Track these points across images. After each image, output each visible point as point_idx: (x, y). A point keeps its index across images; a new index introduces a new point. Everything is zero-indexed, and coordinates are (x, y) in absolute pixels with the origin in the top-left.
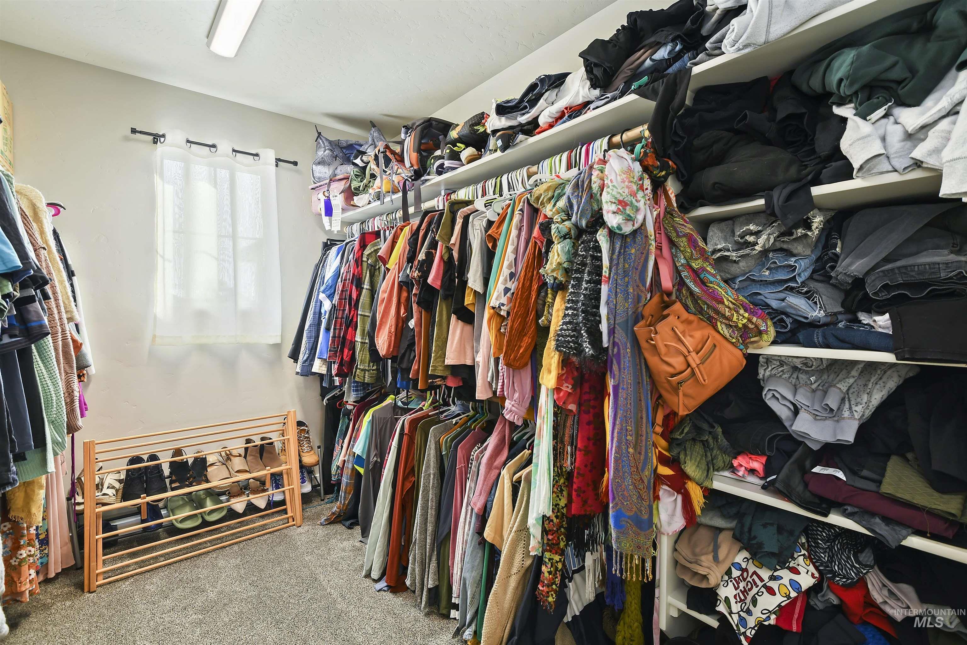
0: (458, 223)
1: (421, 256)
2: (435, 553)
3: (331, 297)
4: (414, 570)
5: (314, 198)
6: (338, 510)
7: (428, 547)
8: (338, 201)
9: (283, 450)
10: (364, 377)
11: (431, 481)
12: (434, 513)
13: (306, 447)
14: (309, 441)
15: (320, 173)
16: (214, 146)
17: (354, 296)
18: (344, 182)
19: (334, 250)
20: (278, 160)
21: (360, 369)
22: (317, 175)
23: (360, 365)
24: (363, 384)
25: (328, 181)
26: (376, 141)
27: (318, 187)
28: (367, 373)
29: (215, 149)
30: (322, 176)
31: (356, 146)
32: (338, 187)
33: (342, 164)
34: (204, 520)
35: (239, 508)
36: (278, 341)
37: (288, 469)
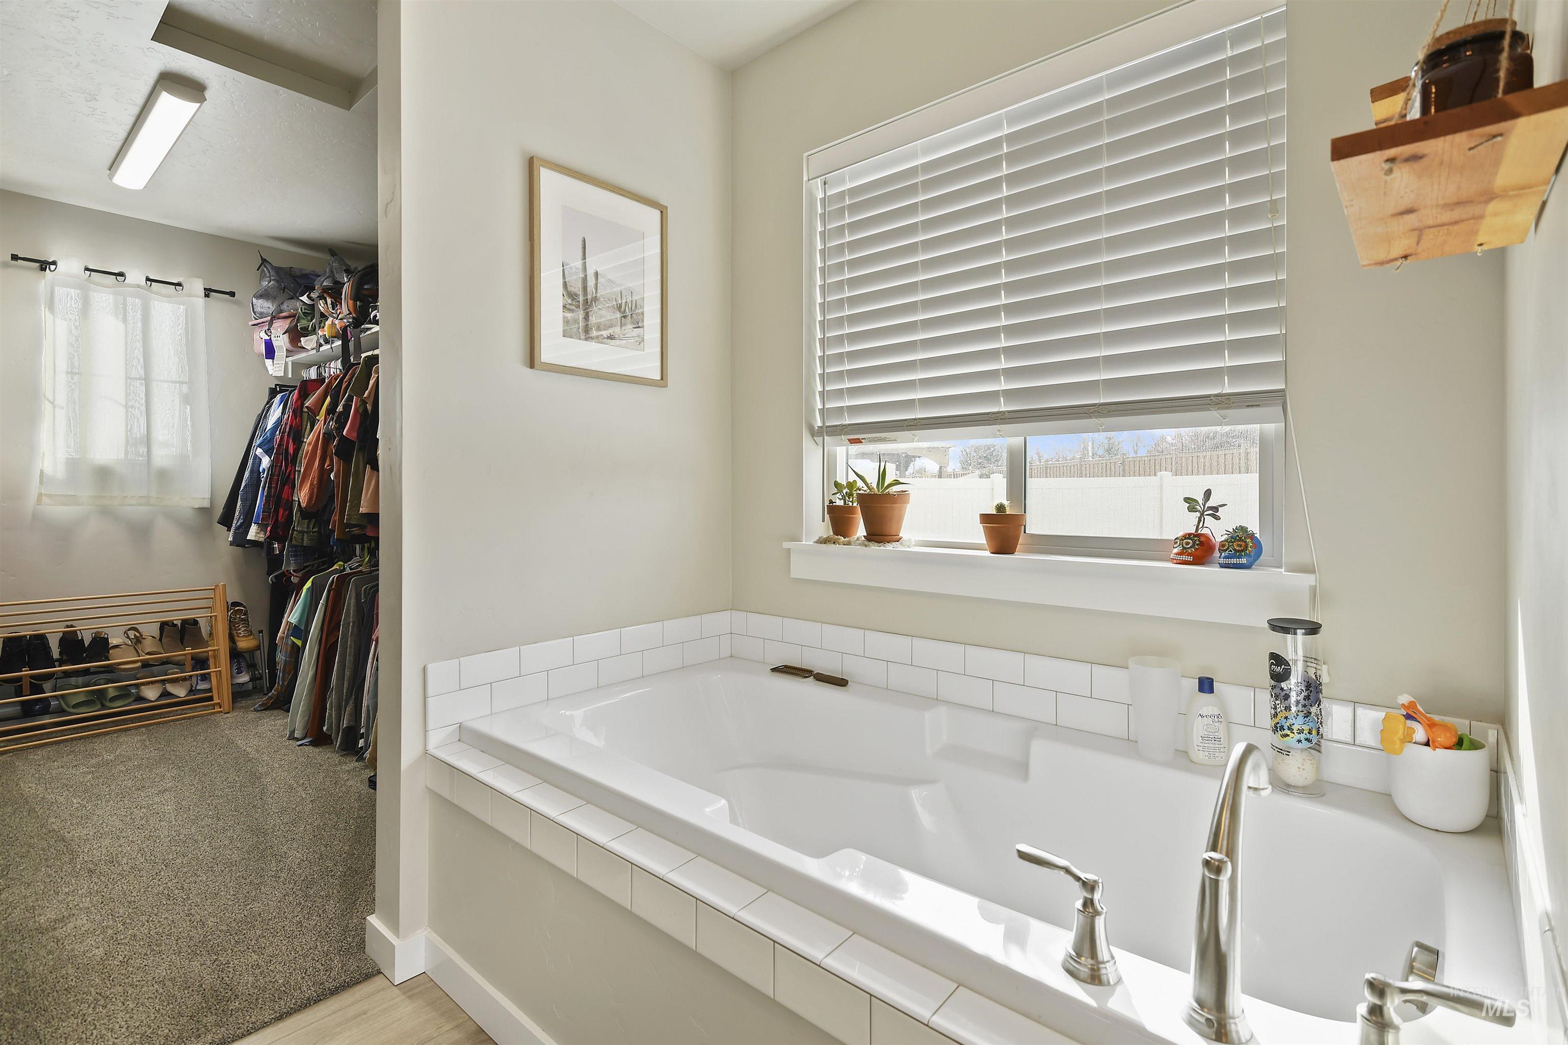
0: (373, 378)
1: (340, 408)
2: (353, 697)
3: (268, 452)
4: (331, 715)
5: (256, 337)
6: (275, 693)
7: (345, 691)
8: (281, 342)
9: (211, 634)
10: (303, 540)
11: (350, 629)
12: (352, 659)
13: (242, 631)
14: (248, 624)
15: (261, 307)
16: (121, 274)
17: (291, 451)
18: (289, 321)
19: (279, 397)
20: (208, 292)
21: (296, 531)
22: (258, 309)
23: (297, 527)
24: (305, 548)
25: (269, 318)
26: (335, 272)
27: (260, 324)
28: (305, 534)
29: (122, 278)
30: (265, 311)
31: (311, 276)
32: (280, 327)
33: (292, 298)
34: (104, 707)
35: (151, 696)
36: (206, 504)
37: (214, 650)
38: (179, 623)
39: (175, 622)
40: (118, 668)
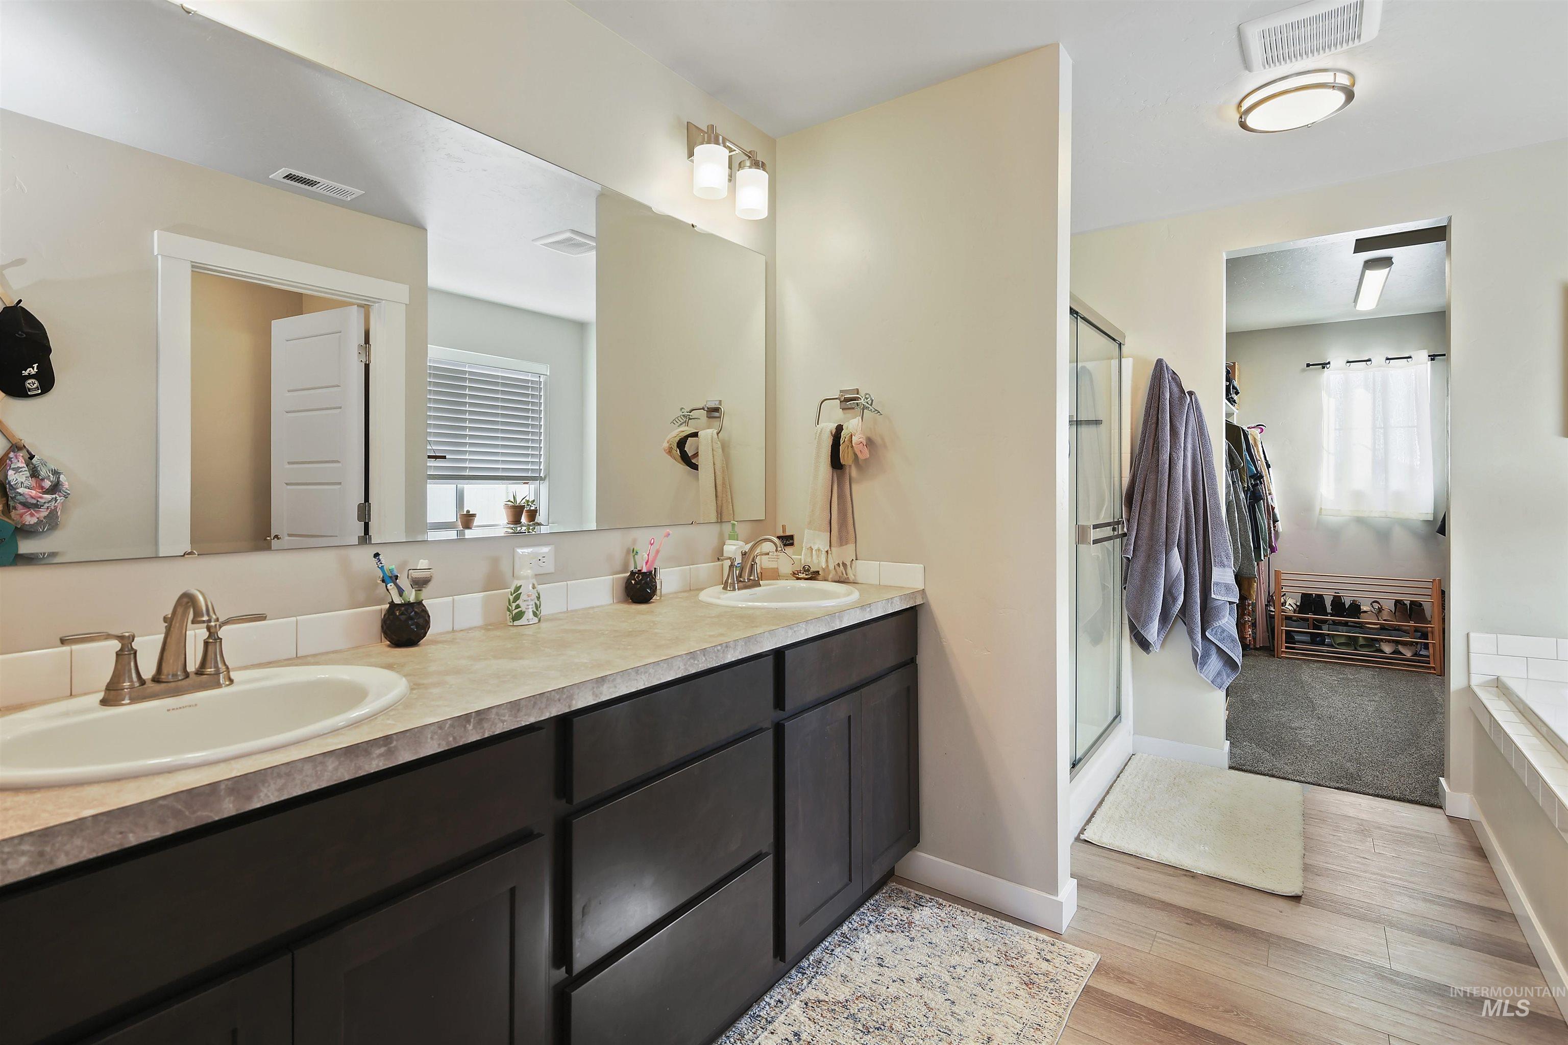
9: (1431, 616)
16: (1369, 360)
20: (1433, 356)
29: (1369, 363)
34: (1356, 649)
35: (1387, 650)
36: (1431, 518)
37: (1432, 627)
38: (1408, 603)
39: (1405, 602)
40: (1365, 626)
